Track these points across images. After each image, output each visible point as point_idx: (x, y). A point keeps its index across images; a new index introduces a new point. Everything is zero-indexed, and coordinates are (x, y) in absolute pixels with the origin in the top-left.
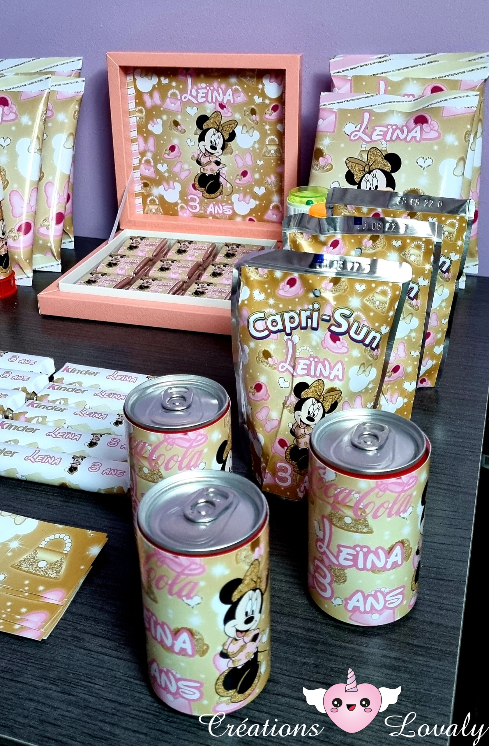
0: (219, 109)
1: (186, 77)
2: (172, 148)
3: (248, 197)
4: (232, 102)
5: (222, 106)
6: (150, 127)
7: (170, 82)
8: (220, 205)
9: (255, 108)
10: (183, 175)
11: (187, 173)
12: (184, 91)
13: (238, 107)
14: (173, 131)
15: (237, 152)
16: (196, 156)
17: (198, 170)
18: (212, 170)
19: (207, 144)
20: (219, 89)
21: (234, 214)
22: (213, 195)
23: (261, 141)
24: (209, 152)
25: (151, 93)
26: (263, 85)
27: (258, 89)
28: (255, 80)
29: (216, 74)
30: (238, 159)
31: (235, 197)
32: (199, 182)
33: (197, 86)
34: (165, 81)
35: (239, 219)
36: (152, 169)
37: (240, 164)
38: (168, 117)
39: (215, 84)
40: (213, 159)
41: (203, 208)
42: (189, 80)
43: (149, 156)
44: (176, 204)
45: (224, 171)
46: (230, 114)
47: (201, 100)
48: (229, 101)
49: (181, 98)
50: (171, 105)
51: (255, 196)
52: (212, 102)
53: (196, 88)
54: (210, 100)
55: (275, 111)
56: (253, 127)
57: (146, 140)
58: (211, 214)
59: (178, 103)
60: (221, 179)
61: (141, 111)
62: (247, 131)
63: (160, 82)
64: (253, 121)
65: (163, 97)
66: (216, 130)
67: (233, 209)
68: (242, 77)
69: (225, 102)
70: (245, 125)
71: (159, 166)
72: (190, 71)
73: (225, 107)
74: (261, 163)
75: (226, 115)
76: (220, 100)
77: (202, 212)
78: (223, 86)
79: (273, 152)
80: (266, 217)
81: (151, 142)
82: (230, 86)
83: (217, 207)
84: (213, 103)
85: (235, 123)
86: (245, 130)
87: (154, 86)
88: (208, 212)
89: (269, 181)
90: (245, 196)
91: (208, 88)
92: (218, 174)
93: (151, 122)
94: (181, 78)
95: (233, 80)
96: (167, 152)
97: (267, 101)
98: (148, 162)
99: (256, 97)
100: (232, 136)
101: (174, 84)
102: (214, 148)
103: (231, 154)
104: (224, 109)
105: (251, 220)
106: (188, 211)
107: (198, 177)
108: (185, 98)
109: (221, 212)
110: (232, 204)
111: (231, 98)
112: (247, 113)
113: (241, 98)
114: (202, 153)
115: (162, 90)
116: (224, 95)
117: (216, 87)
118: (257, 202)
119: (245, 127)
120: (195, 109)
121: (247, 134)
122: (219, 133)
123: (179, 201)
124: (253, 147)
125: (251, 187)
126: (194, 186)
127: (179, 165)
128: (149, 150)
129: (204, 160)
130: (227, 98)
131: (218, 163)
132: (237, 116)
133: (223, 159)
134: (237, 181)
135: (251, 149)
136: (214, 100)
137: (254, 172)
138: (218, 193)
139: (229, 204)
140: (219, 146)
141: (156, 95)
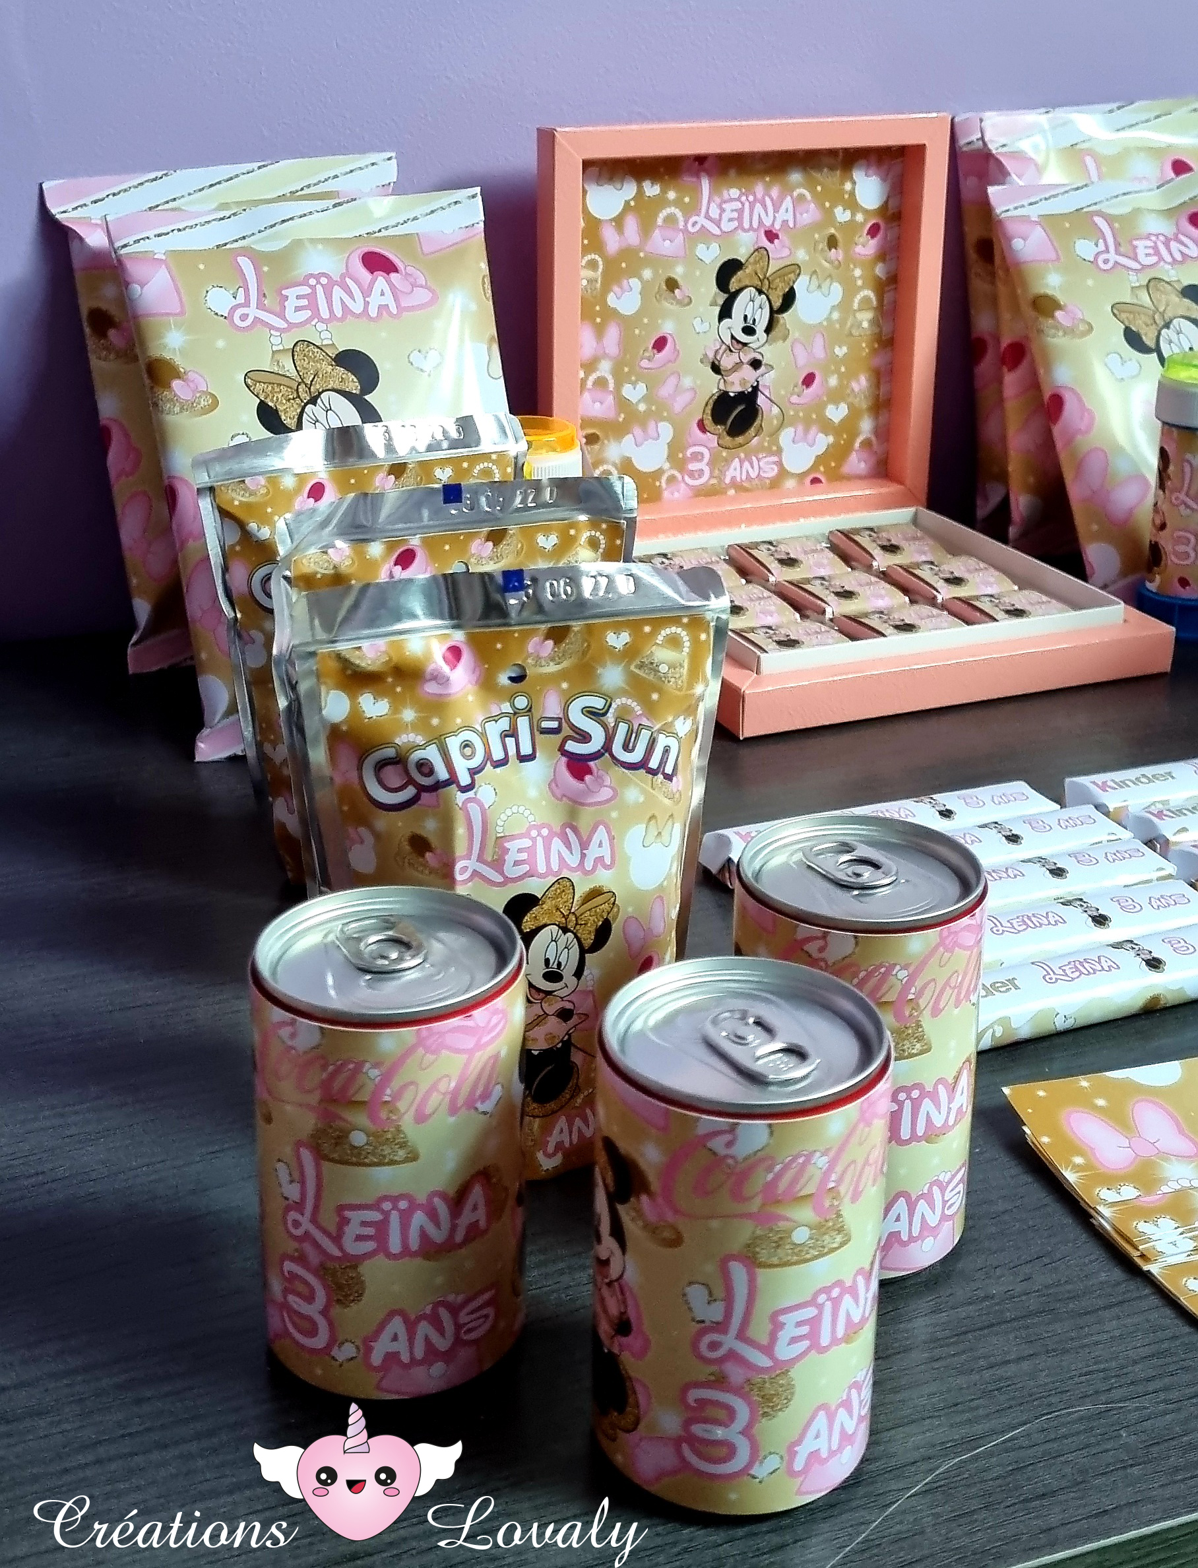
0: (765, 243)
1: (698, 177)
2: (660, 344)
3: (814, 430)
4: (791, 225)
5: (771, 236)
6: (611, 300)
7: (664, 191)
8: (754, 458)
9: (837, 234)
10: (678, 405)
11: (687, 397)
12: (691, 210)
13: (802, 235)
14: (666, 305)
15: (797, 335)
16: (711, 355)
17: (712, 385)
18: (743, 382)
19: (735, 324)
20: (767, 199)
21: (783, 473)
22: (740, 439)
23: (844, 306)
24: (738, 342)
25: (618, 222)
26: (854, 183)
27: (843, 191)
28: (838, 172)
29: (760, 166)
30: (799, 350)
31: (786, 436)
32: (713, 415)
33: (721, 195)
34: (652, 189)
35: (790, 484)
36: (610, 399)
37: (802, 361)
38: (655, 273)
39: (759, 189)
40: (747, 357)
41: (717, 472)
42: (705, 184)
43: (604, 369)
44: (658, 473)
45: (767, 379)
46: (786, 252)
47: (727, 226)
48: (785, 222)
49: (686, 222)
50: (663, 243)
51: (826, 426)
52: (751, 228)
53: (718, 200)
54: (746, 225)
55: (873, 237)
56: (830, 276)
57: (599, 331)
58: (734, 484)
59: (680, 237)
60: (761, 400)
61: (592, 265)
62: (819, 287)
63: (640, 192)
64: (831, 262)
65: (646, 228)
66: (757, 289)
67: (780, 464)
68: (812, 168)
69: (777, 226)
70: (815, 272)
71: (628, 391)
72: (707, 165)
73: (777, 236)
74: (841, 351)
75: (779, 254)
76: (768, 222)
77: (714, 481)
78: (775, 192)
79: (865, 325)
80: (846, 469)
81: (613, 333)
82: (788, 189)
83: (746, 465)
84: (755, 230)
85: (795, 269)
86: (815, 282)
87: (627, 203)
88: (727, 480)
89: (856, 389)
90: (807, 431)
91: (743, 198)
92: (756, 389)
93: (616, 289)
94: (688, 179)
95: (795, 177)
96: (647, 354)
97: (860, 217)
98: (601, 383)
99: (839, 210)
100: (789, 299)
101: (672, 195)
102: (749, 331)
103: (785, 339)
104: (776, 241)
105: (815, 481)
106: (683, 485)
107: (711, 402)
108: (695, 224)
109: (753, 475)
110: (779, 451)
111: (789, 217)
112: (821, 246)
113: (810, 214)
114: (724, 347)
115: (643, 209)
116: (776, 210)
117: (759, 196)
118: (831, 439)
119: (814, 277)
120: (715, 246)
121: (818, 294)
122: (763, 296)
123: (667, 466)
124: (828, 319)
125: (820, 408)
126: (701, 426)
127: (672, 381)
128: (605, 356)
129: (727, 362)
130: (782, 216)
131: (756, 364)
132: (801, 255)
133: (768, 354)
134: (794, 399)
135: (825, 323)
136: (755, 225)
137: (827, 373)
138: (752, 431)
139: (772, 454)
140: (760, 327)
141: (631, 224)
